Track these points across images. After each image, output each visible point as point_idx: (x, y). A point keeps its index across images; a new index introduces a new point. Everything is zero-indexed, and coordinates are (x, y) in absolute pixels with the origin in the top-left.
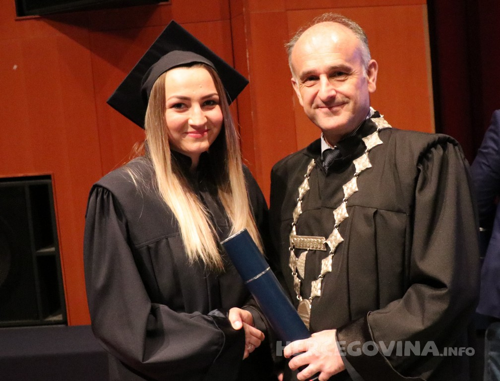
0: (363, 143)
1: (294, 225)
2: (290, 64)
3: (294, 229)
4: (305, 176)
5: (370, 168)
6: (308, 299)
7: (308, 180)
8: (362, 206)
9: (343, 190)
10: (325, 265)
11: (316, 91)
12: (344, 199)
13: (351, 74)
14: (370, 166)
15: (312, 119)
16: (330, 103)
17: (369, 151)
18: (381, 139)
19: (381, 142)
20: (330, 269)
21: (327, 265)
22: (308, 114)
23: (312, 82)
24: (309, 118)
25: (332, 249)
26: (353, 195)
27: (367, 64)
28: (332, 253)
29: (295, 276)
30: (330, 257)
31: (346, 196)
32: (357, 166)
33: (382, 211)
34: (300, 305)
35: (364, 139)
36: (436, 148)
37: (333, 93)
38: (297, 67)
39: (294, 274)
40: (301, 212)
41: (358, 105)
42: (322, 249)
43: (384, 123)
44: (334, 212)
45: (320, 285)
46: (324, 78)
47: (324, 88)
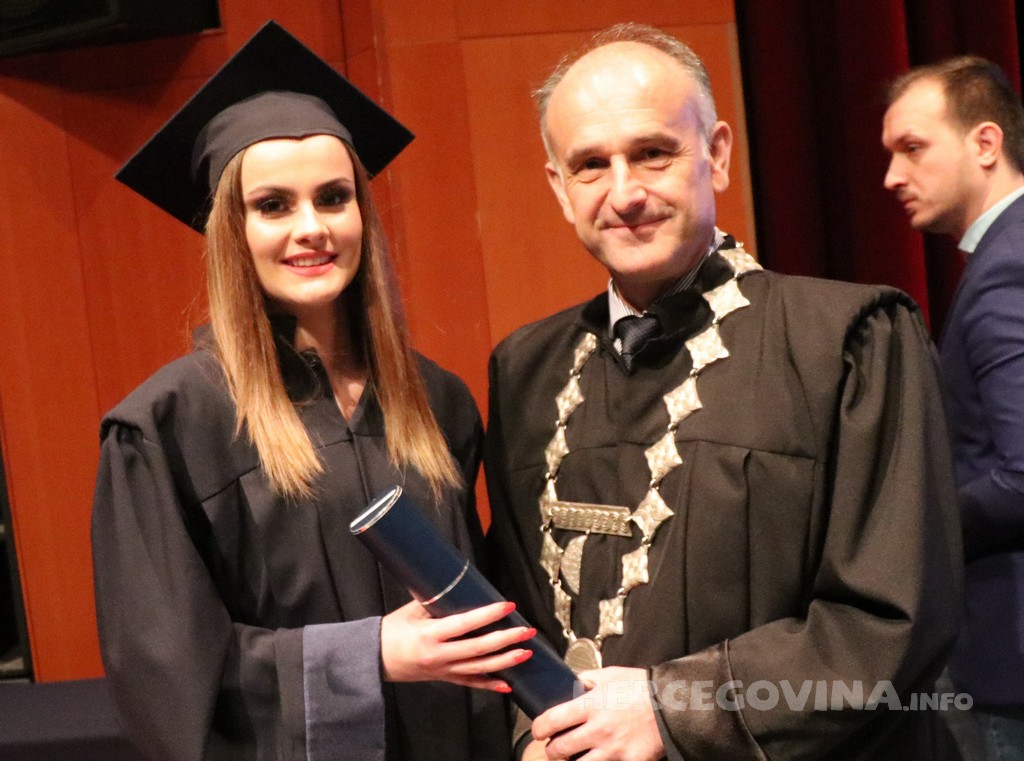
0: (706, 304)
1: (550, 477)
2: (543, 135)
3: (551, 485)
4: (571, 372)
5: (726, 359)
6: (593, 639)
7: (579, 380)
8: (712, 442)
9: (665, 406)
10: (631, 566)
11: (602, 193)
12: (670, 426)
13: (677, 155)
14: (724, 353)
15: (595, 251)
16: (634, 218)
17: (721, 322)
18: (745, 294)
19: (746, 302)
20: (645, 578)
21: (636, 568)
22: (586, 242)
23: (594, 172)
24: (588, 249)
25: (648, 534)
26: (689, 416)
27: (711, 131)
28: (647, 542)
29: (558, 588)
30: (642, 551)
31: (674, 419)
32: (694, 355)
33: (762, 455)
34: (570, 650)
35: (707, 296)
36: (876, 317)
37: (640, 195)
38: (559, 140)
39: (555, 583)
40: (567, 452)
41: (693, 220)
42: (621, 533)
43: (747, 261)
44: (648, 454)
45: (620, 611)
46: (619, 164)
47: (621, 184)
